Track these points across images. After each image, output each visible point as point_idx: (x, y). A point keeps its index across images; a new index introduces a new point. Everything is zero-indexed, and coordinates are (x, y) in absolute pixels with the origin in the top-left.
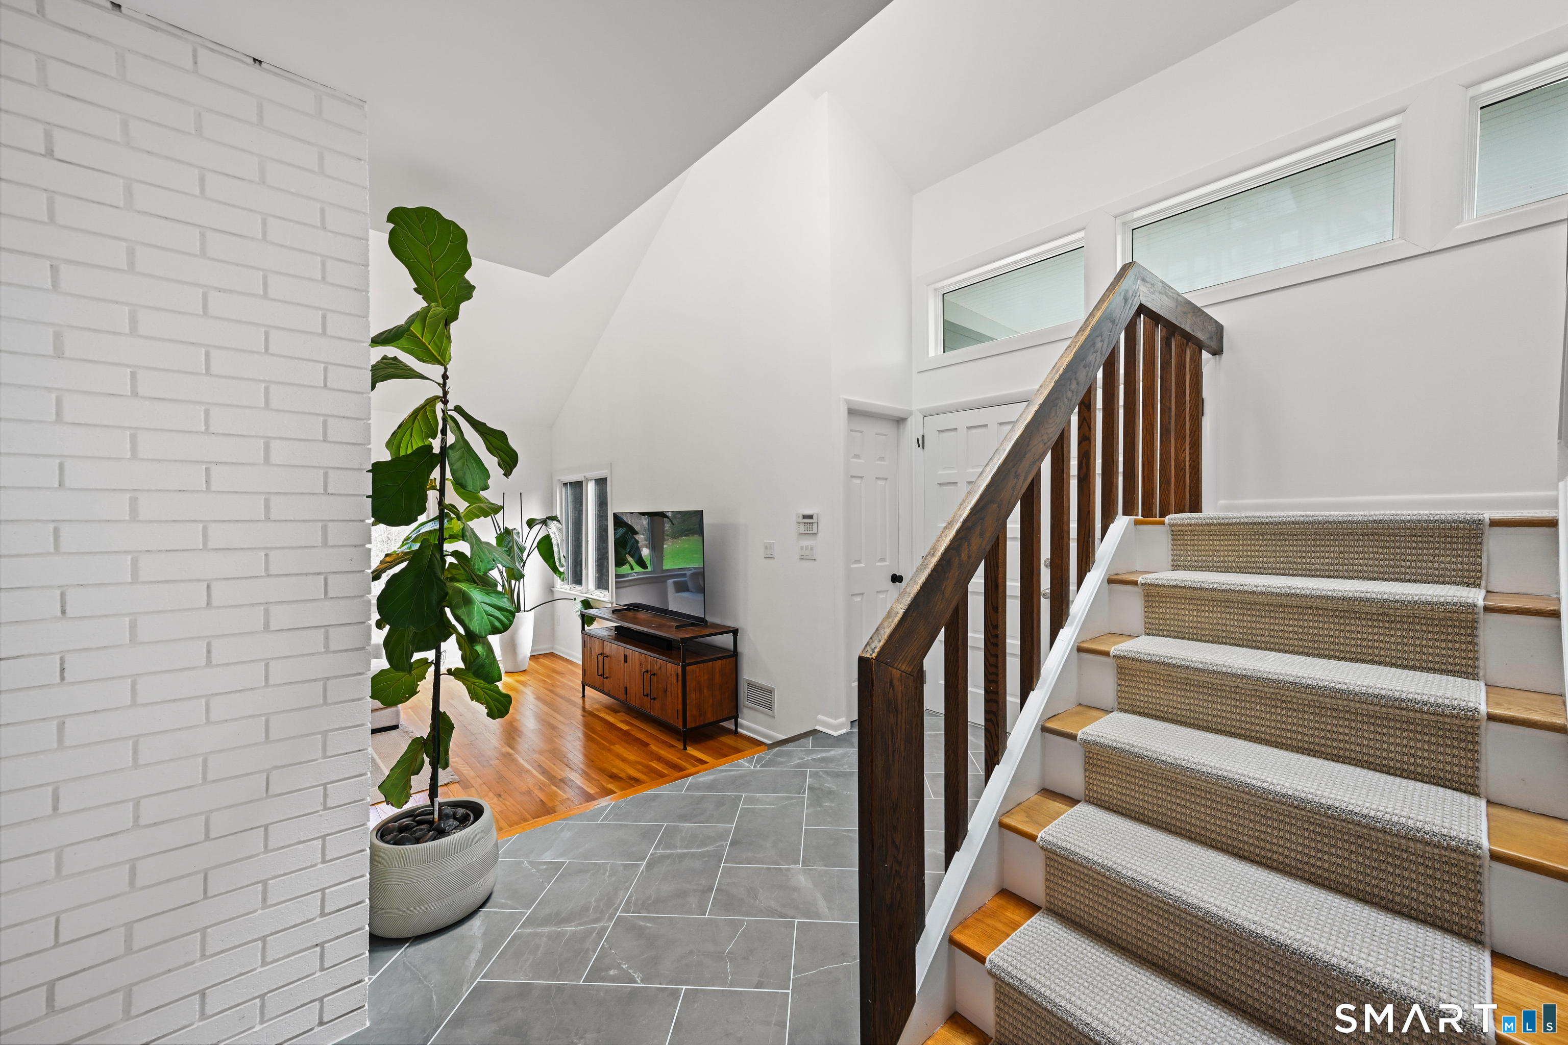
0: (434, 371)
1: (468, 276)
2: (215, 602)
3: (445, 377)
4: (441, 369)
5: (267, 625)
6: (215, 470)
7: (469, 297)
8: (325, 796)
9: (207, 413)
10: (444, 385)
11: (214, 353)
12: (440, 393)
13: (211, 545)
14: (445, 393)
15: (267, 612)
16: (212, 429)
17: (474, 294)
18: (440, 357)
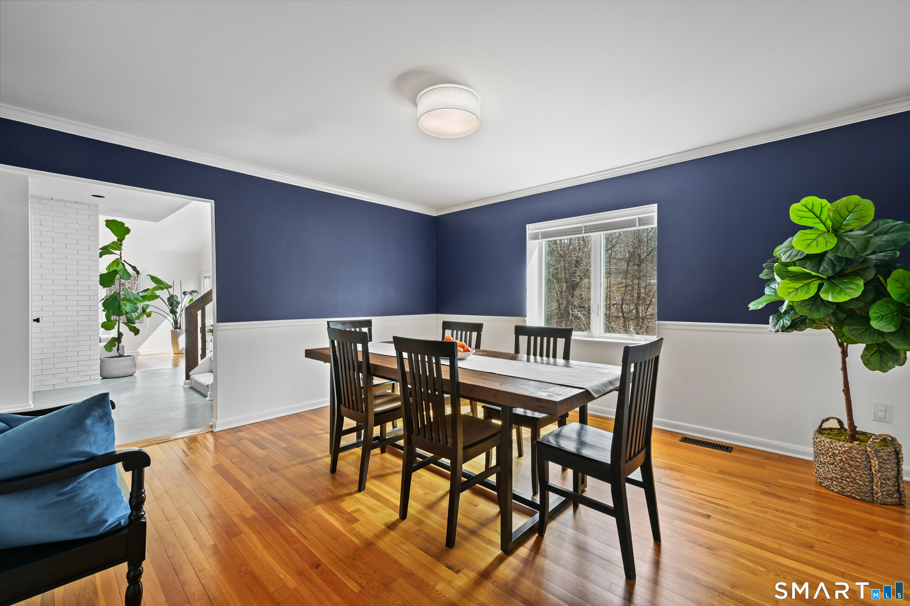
0: (118, 252)
1: (126, 226)
2: (68, 300)
3: (121, 253)
4: (120, 252)
5: (77, 304)
6: (67, 276)
7: (128, 233)
8: (90, 338)
9: (66, 266)
10: (121, 255)
11: (67, 255)
12: (120, 257)
13: (67, 289)
14: (121, 257)
15: (78, 302)
16: (67, 269)
17: (130, 232)
18: (120, 249)
